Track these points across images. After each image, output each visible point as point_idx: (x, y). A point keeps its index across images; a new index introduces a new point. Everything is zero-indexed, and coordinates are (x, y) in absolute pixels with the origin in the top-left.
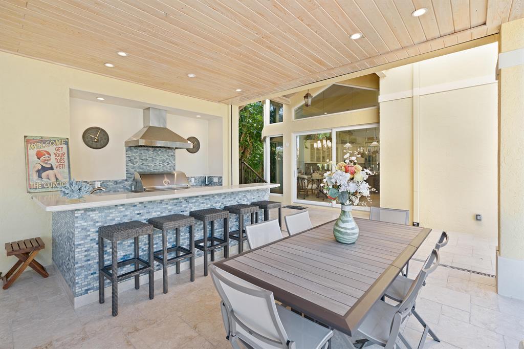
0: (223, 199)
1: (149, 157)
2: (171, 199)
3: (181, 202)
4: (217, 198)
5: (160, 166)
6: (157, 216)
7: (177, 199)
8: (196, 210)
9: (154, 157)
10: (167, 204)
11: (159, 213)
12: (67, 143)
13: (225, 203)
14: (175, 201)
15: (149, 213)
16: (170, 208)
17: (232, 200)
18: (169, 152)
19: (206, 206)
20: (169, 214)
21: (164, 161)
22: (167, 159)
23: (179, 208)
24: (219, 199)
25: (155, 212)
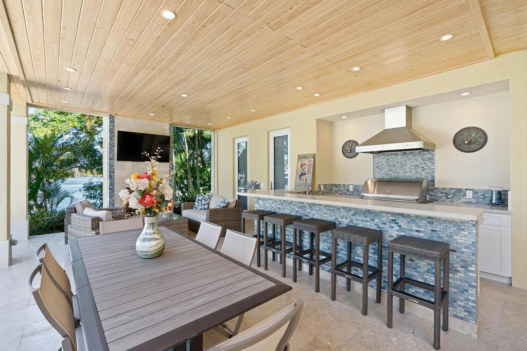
0: (352, 215)
1: (397, 163)
2: (298, 202)
3: (305, 207)
4: (344, 213)
5: (412, 172)
6: (288, 213)
7: (303, 203)
8: (319, 218)
9: (403, 162)
10: (295, 205)
11: (290, 211)
12: (314, 157)
13: (354, 222)
14: (301, 204)
15: (284, 209)
16: (297, 209)
17: (367, 221)
18: (424, 155)
19: (330, 218)
20: (296, 214)
21: (416, 166)
22: (421, 163)
23: (304, 212)
24: (346, 214)
25: (288, 209)
